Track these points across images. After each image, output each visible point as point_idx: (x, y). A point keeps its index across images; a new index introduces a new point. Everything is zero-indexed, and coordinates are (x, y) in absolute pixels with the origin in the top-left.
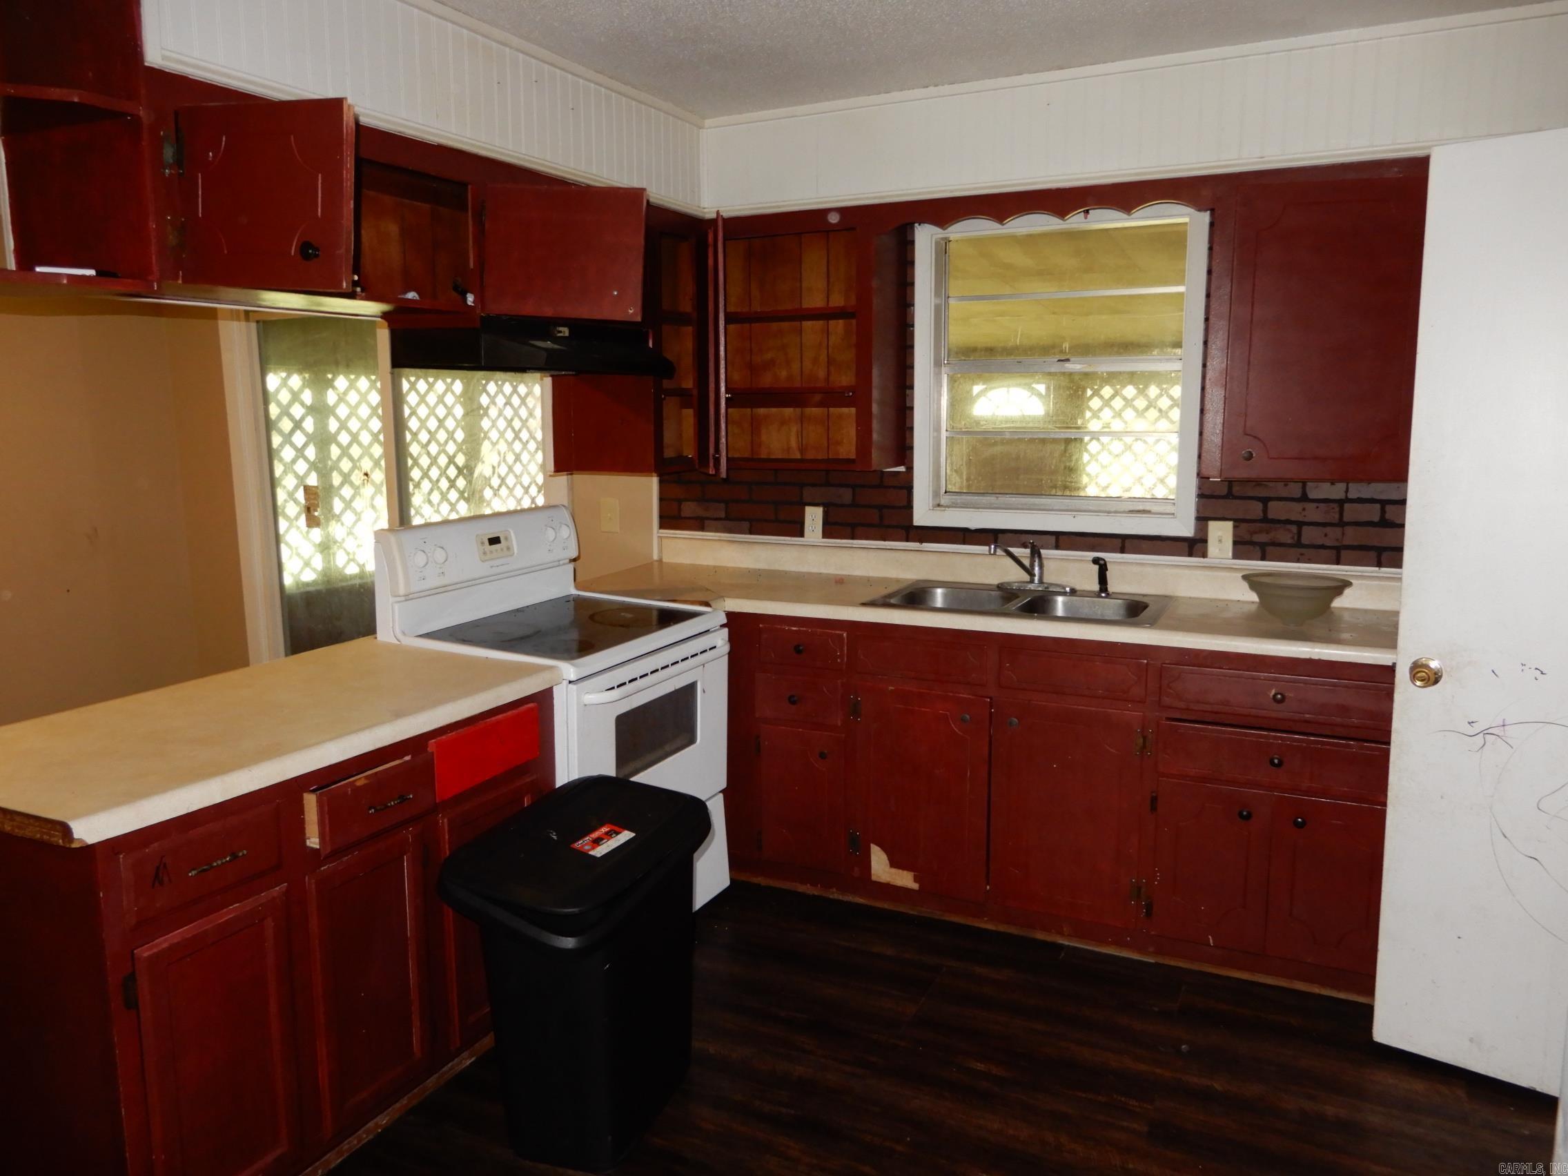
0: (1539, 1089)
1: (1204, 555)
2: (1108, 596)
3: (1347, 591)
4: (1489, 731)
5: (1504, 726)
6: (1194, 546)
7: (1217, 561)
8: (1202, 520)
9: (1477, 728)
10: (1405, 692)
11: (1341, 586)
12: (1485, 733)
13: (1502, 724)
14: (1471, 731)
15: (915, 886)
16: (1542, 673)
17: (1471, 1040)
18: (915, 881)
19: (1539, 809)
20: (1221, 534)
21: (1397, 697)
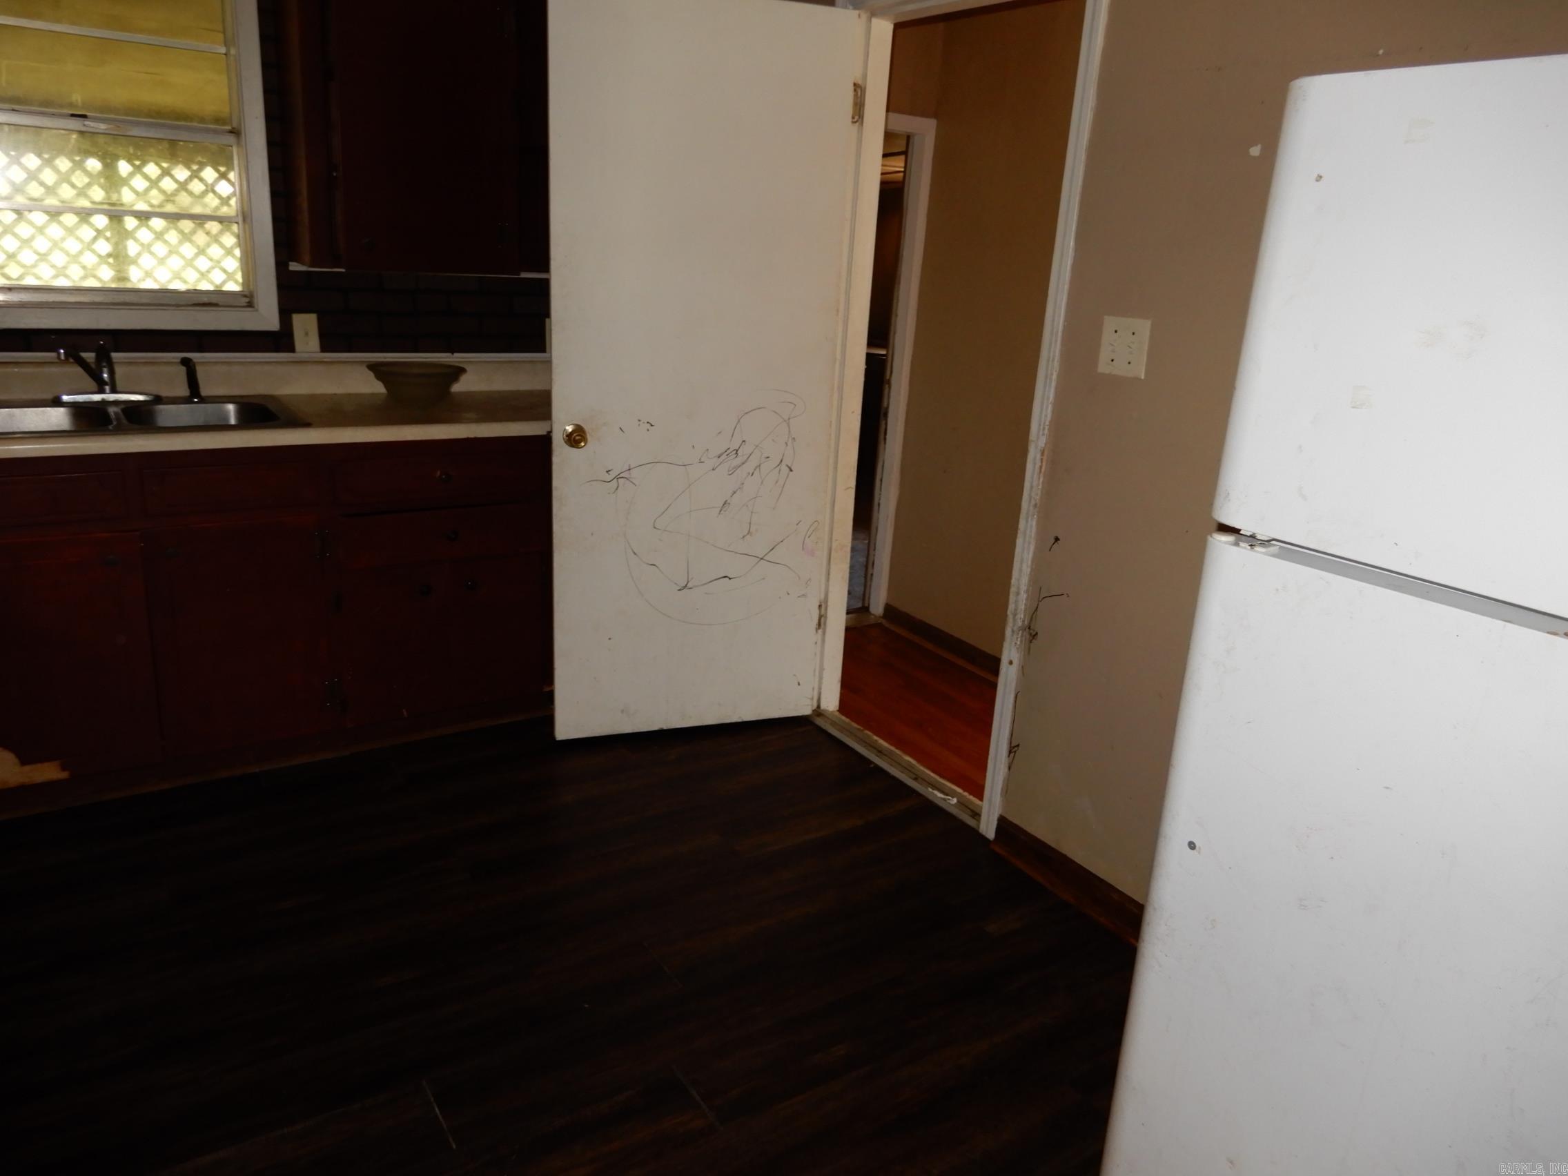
0: (665, 728)
1: (291, 349)
2: (203, 400)
3: (464, 378)
4: (621, 476)
5: (629, 470)
6: (280, 341)
7: (306, 355)
8: (285, 313)
9: (613, 475)
10: (562, 455)
11: (457, 372)
12: (618, 477)
13: (628, 468)
14: (609, 478)
15: (64, 775)
16: (652, 425)
17: (622, 711)
18: (63, 769)
19: (655, 528)
20: (306, 327)
21: (556, 459)
